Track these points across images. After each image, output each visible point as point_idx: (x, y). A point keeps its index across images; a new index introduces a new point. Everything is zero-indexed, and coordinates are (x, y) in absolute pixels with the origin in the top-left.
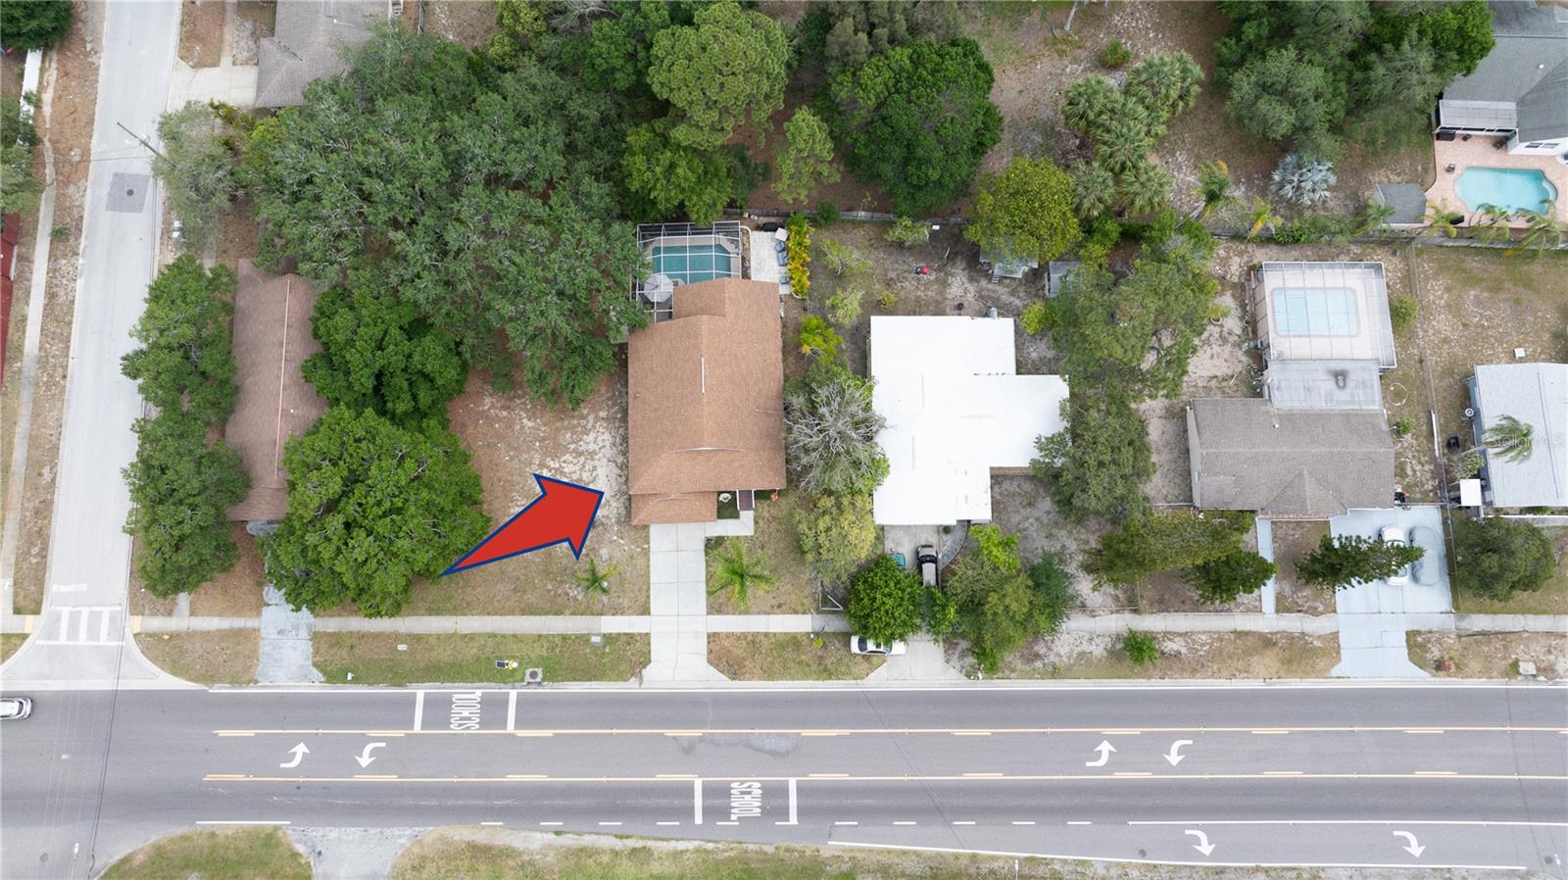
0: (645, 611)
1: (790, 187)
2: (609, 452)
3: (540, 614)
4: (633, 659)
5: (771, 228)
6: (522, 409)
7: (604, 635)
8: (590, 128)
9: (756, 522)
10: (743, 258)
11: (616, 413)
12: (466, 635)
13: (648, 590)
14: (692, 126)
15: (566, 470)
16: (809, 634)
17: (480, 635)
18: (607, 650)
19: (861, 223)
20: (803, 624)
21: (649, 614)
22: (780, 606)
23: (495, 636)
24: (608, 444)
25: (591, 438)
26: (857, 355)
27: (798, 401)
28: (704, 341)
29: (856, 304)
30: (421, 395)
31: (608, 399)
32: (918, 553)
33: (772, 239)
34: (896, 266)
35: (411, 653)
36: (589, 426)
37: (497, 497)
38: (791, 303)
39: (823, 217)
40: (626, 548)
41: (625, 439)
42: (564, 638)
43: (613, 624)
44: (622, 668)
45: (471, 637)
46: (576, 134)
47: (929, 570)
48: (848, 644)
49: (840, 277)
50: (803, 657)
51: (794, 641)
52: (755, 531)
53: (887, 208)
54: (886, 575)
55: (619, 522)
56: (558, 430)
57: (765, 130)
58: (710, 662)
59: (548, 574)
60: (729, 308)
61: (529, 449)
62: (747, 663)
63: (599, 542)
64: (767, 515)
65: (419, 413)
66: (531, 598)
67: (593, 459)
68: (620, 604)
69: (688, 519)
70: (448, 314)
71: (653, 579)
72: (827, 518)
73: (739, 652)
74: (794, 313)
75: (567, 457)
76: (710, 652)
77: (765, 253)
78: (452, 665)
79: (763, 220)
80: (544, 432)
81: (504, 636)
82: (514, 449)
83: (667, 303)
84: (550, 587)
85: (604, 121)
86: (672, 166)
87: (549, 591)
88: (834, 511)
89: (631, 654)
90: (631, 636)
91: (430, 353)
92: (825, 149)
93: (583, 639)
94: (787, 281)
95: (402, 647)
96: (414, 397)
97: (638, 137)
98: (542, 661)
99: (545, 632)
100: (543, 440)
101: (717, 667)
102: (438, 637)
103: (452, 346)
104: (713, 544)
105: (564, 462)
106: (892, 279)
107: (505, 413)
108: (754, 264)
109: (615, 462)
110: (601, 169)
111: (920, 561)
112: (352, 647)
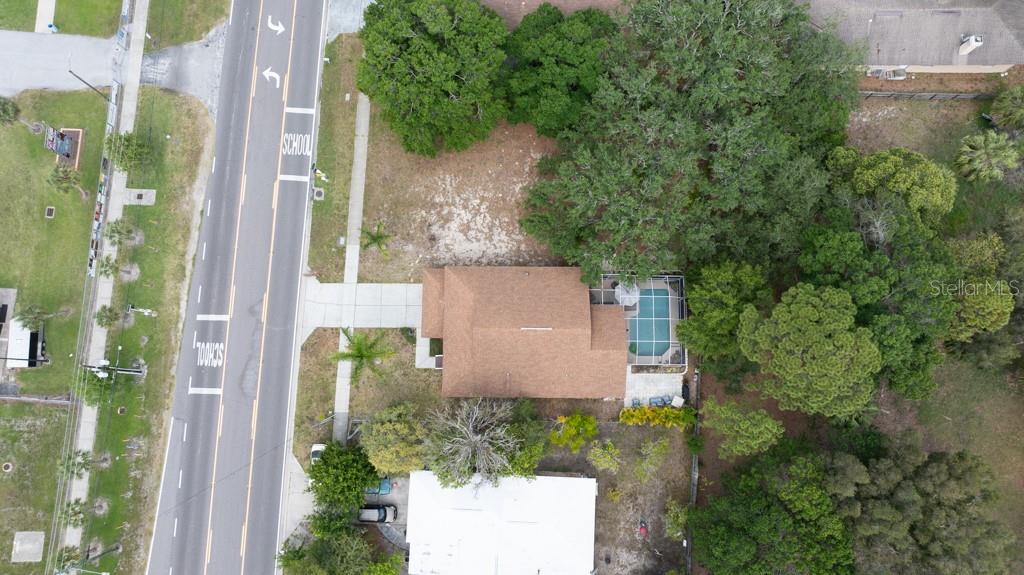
0: (361, 279)
1: (718, 413)
2: (491, 252)
3: (365, 198)
4: (324, 270)
5: (686, 393)
6: (530, 182)
7: (345, 247)
9: (426, 370)
10: (656, 367)
11: (523, 258)
12: (353, 143)
13: (377, 282)
15: (478, 218)
16: (333, 410)
17: (352, 153)
18: (333, 250)
19: (689, 474)
20: (341, 404)
21: (358, 282)
22: (357, 387)
23: (351, 165)
24: (498, 251)
25: (504, 237)
26: (566, 464)
27: (504, 411)
28: (567, 330)
29: (606, 466)
31: (536, 252)
32: (389, 506)
33: (676, 394)
34: (649, 504)
35: (343, 103)
36: (513, 236)
37: (458, 164)
38: (616, 408)
39: (695, 438)
40: (412, 265)
41: (502, 264)
42: (345, 217)
43: (353, 254)
44: (318, 261)
45: (351, 147)
46: (759, 221)
47: (372, 515)
48: (321, 442)
49: (637, 453)
50: (314, 404)
51: (328, 397)
52: (418, 369)
53: (695, 500)
55: (433, 259)
56: (511, 211)
57: (760, 392)
58: (318, 328)
59: (396, 204)
60: (599, 353)
61: (496, 189)
62: (314, 358)
63: (418, 244)
64: (431, 379)
66: (378, 191)
67: (486, 239)
68: (368, 260)
69: (425, 315)
71: (385, 286)
72: (406, 431)
73: (323, 353)
74: (606, 409)
75: (489, 219)
76: (325, 330)
77: (664, 386)
78: (332, 134)
79: (693, 387)
80: (510, 200)
81: (350, 171)
82: (497, 178)
83: (611, 301)
84: (385, 206)
85: (774, 247)
87: (382, 205)
89: (328, 268)
90: (342, 268)
92: (740, 448)
93: (343, 232)
94: (636, 405)
95: (348, 97)
97: (750, 276)
98: (329, 200)
99: (350, 202)
100: (504, 200)
101: (313, 335)
102: (353, 123)
103: (568, 122)
104: (408, 334)
105: (485, 217)
106: (636, 499)
107: (527, 169)
108: (652, 376)
109: (483, 256)
110: (728, 243)
111: (381, 506)
112: (350, 61)
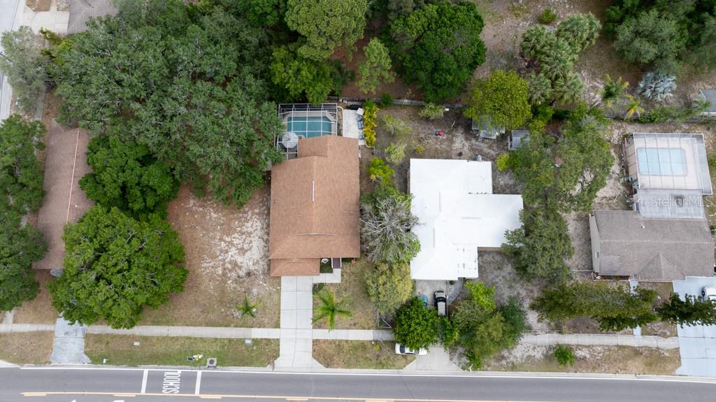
0: (277, 326)
1: (367, 83)
2: (259, 233)
3: (217, 326)
4: (269, 353)
5: (354, 108)
6: (211, 207)
7: (253, 339)
8: (252, 48)
9: (342, 275)
10: (339, 125)
11: (264, 210)
12: (173, 338)
13: (279, 313)
14: (310, 46)
15: (235, 243)
16: (371, 341)
17: (181, 337)
18: (255, 348)
19: (405, 106)
20: (367, 335)
21: (279, 328)
22: (355, 325)
23: (190, 338)
24: (259, 228)
25: (249, 224)
26: (402, 180)
27: (368, 208)
28: (315, 171)
29: (402, 152)
30: (148, 199)
31: (260, 202)
32: (435, 295)
33: (356, 114)
34: (424, 131)
35: (142, 347)
36: (248, 218)
37: (195, 258)
38: (365, 150)
39: (384, 103)
40: (267, 288)
41: (268, 225)
42: (230, 340)
43: (258, 333)
44: (263, 359)
45: (176, 339)
46: (245, 51)
47: (441, 306)
48: (394, 348)
49: (392, 136)
50: (368, 355)
51: (362, 346)
52: (342, 280)
53: (421, 97)
54: (417, 311)
55: (264, 274)
56: (231, 219)
57: (352, 51)
58: (314, 357)
59: (222, 303)
60: (329, 153)
61: (214, 230)
62: (335, 358)
63: (252, 285)
64: (349, 271)
65: (147, 210)
66: (212, 316)
67: (250, 237)
68: (263, 321)
69: (303, 274)
70: (166, 152)
71: (282, 307)
72: (384, 277)
73: (331, 351)
74: (366, 156)
75: (236, 235)
76: (314, 351)
77: (351, 122)
78: (165, 355)
79: (350, 103)
80: (223, 220)
81: (195, 339)
82: (205, 230)
83: (295, 149)
84: (223, 310)
85: (261, 44)
86: (299, 70)
87: (222, 313)
88: (388, 272)
89: (268, 351)
90: (269, 340)
91: (153, 175)
92: (387, 63)
93: (241, 341)
94: (364, 137)
95: (136, 344)
96: (145, 200)
97: (279, 53)
98: (217, 354)
99: (219, 337)
100: (223, 225)
101: (318, 360)
102: (158, 338)
103: (169, 171)
104: (317, 288)
105: (234, 238)
106: (422, 138)
107: (201, 209)
108: (344, 127)
109: (263, 238)
110: (259, 72)
111: (436, 300)
112: (108, 343)
